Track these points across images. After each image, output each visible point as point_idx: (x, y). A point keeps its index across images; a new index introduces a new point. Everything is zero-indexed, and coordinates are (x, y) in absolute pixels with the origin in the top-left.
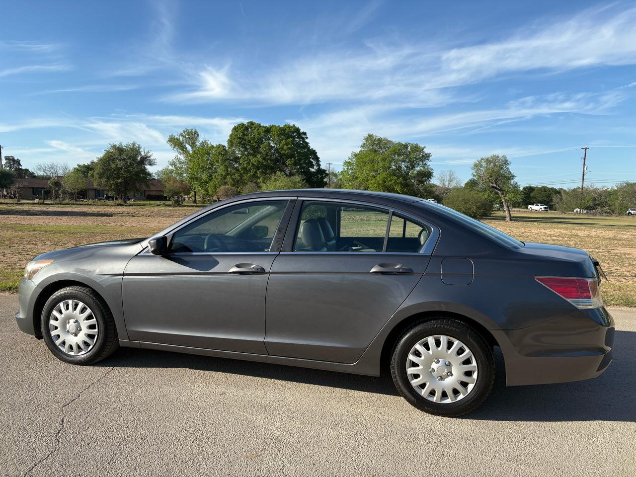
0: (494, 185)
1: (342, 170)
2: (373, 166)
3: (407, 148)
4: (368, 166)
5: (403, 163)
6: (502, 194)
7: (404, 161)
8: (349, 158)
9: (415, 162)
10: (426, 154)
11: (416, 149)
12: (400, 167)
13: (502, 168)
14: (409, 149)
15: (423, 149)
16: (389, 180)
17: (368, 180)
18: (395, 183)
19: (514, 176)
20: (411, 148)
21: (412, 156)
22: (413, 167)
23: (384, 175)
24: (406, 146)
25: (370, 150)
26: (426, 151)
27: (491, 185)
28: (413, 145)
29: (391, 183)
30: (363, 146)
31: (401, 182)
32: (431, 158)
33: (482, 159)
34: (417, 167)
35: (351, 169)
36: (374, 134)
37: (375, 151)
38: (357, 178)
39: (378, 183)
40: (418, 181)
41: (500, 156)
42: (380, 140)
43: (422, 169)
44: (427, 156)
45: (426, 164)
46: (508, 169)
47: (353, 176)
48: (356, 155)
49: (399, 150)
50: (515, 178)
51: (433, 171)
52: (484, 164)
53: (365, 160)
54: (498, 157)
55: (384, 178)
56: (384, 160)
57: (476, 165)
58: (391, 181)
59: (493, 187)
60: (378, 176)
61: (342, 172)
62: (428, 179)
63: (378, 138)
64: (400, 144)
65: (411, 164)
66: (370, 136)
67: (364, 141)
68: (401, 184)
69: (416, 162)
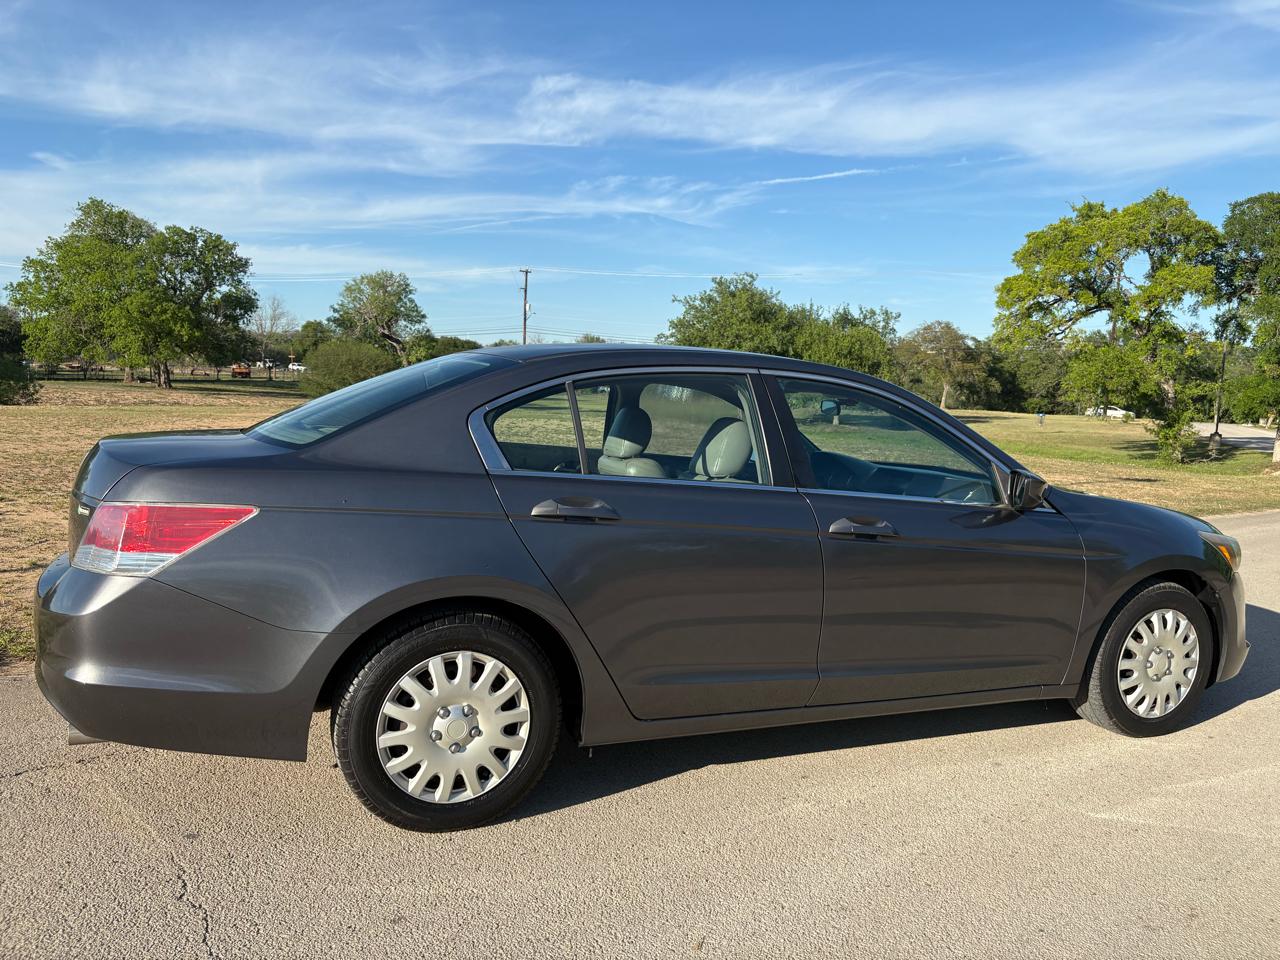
0: (386, 332)
1: (22, 280)
2: (112, 276)
3: (195, 241)
4: (96, 276)
5: (187, 274)
6: (403, 349)
7: (190, 270)
8: (41, 252)
9: (215, 274)
10: (240, 260)
11: (216, 244)
12: (182, 284)
13: (400, 299)
14: (200, 243)
15: (234, 246)
16: (158, 308)
17: (98, 309)
18: (175, 318)
19: (424, 316)
20: (205, 241)
21: (209, 260)
22: (210, 286)
23: (143, 298)
24: (192, 238)
25: (99, 237)
26: (241, 252)
27: (381, 330)
28: (208, 235)
29: (164, 317)
30: (78, 224)
31: (188, 315)
32: (251, 269)
33: (363, 278)
34: (220, 286)
35: (47, 278)
36: (107, 201)
37: (113, 241)
38: (67, 302)
39: (129, 317)
40: (226, 316)
41: (396, 274)
42: (123, 217)
43: (234, 290)
44: (242, 265)
45: (240, 282)
46: (412, 301)
47: (57, 295)
48: (58, 246)
49: (176, 242)
50: (426, 320)
51: (257, 297)
52: (367, 289)
53: (86, 258)
54: (392, 275)
55: (144, 305)
56: (136, 261)
57: (349, 289)
58: (164, 312)
59: (384, 335)
60: (128, 300)
61: (20, 285)
62: (246, 313)
63: (116, 210)
64: (176, 231)
65: (206, 279)
66: (95, 206)
67: (80, 213)
68: (190, 321)
69: (218, 274)
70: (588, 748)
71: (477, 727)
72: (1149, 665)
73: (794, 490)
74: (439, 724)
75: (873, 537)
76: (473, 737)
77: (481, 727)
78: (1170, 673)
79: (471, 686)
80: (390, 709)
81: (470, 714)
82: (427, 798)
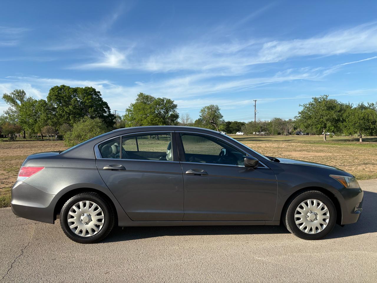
0: (212, 121)
1: (125, 114)
2: (145, 112)
3: (164, 101)
4: (141, 113)
6: (217, 126)
7: (162, 109)
8: (129, 107)
10: (175, 105)
11: (169, 102)
12: (161, 112)
13: (216, 112)
14: (165, 102)
15: (173, 102)
17: (142, 120)
18: (159, 121)
19: (222, 116)
20: (166, 101)
21: (167, 106)
22: (168, 112)
23: (151, 117)
24: (163, 100)
25: (142, 102)
26: (175, 103)
27: (210, 121)
28: (167, 99)
30: (137, 100)
32: (177, 107)
33: (205, 107)
34: (170, 112)
35: (131, 113)
36: (144, 93)
37: (145, 103)
38: (135, 119)
39: (148, 122)
40: (171, 120)
42: (147, 97)
43: (173, 113)
44: (175, 106)
45: (175, 111)
46: (219, 112)
47: (132, 118)
48: (133, 105)
49: (159, 102)
51: (179, 114)
52: (206, 110)
53: (139, 108)
54: (214, 106)
55: (151, 119)
56: (151, 108)
57: (202, 111)
58: (156, 120)
59: (211, 122)
60: (148, 118)
61: (125, 115)
62: (176, 119)
63: (146, 95)
64: (159, 99)
65: (166, 111)
66: (141, 94)
67: (138, 97)
68: (162, 122)
69: (169, 109)
70: (122, 227)
71: (91, 219)
72: (307, 216)
73: (179, 162)
74: (82, 218)
75: (200, 175)
76: (90, 221)
77: (92, 219)
78: (317, 220)
79: (89, 209)
80: (70, 213)
81: (89, 216)
82: (80, 235)
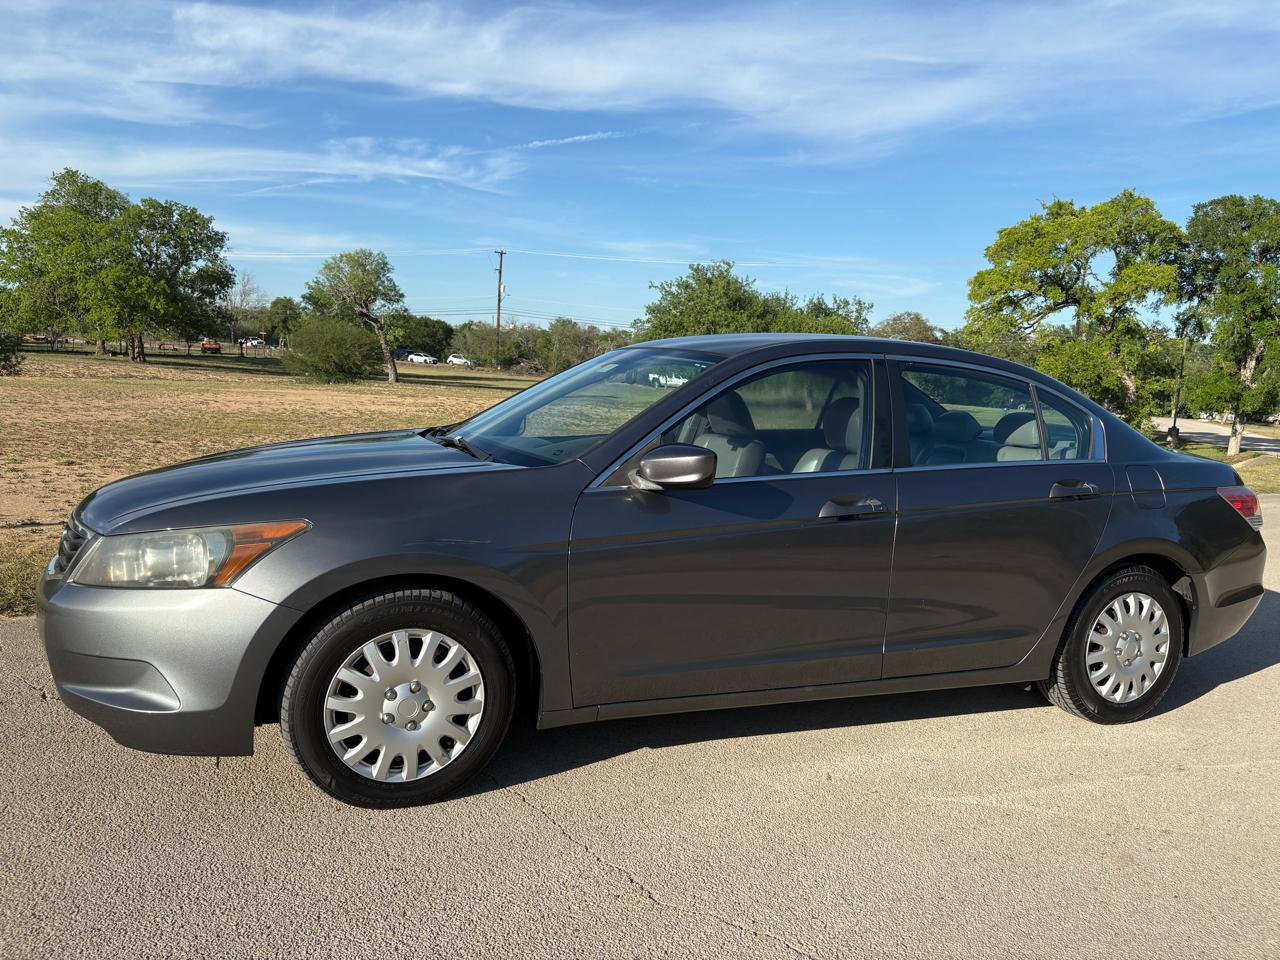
0: (364, 311)
2: (88, 249)
3: (171, 214)
4: (71, 248)
5: (163, 248)
6: (381, 328)
7: (166, 244)
8: (16, 223)
9: (191, 248)
10: (217, 234)
11: (192, 219)
12: (158, 257)
13: (378, 278)
14: (176, 217)
15: (210, 220)
16: (133, 282)
17: (72, 280)
18: (150, 292)
19: (402, 296)
20: (180, 215)
21: (185, 234)
22: (187, 261)
23: (118, 270)
24: (167, 210)
25: (74, 208)
26: (217, 226)
27: (359, 309)
28: (185, 207)
29: (139, 291)
30: (52, 194)
31: (164, 290)
32: (227, 244)
33: (342, 256)
34: (196, 260)
35: (20, 248)
36: (82, 172)
37: (88, 212)
38: (41, 273)
39: (104, 290)
40: (202, 291)
41: (375, 253)
42: (97, 188)
43: (210, 265)
44: (218, 239)
45: (216, 256)
46: (391, 280)
47: (31, 267)
48: (33, 216)
49: (152, 215)
50: (404, 299)
51: (234, 272)
52: (347, 269)
53: (62, 229)
54: (370, 254)
55: (119, 278)
56: (111, 235)
57: (328, 267)
58: (140, 285)
59: (362, 314)
60: (103, 273)
62: (223, 288)
63: (90, 181)
64: (152, 204)
65: (183, 252)
66: (70, 176)
67: (55, 182)
68: (166, 296)
69: (195, 248)
